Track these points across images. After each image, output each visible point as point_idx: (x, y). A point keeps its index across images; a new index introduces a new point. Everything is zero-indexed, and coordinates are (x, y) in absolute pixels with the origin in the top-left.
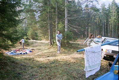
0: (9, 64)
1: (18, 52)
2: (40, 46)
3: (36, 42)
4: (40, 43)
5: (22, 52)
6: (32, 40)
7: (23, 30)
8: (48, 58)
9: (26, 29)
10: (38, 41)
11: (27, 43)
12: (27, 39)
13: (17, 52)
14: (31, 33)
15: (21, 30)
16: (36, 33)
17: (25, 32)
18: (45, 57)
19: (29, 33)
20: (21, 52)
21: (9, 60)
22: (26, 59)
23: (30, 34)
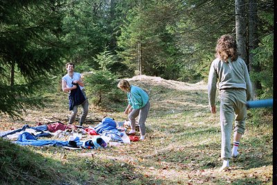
0: (10, 172)
1: (59, 137)
2: (187, 111)
3: (163, 90)
4: (188, 93)
5: (80, 136)
6: (140, 77)
7: (96, 14)
8: (208, 172)
9: (112, 12)
10: (180, 86)
11: (113, 91)
12: (117, 67)
13: (55, 134)
14: (141, 38)
15: (88, 15)
16: (167, 38)
17: (110, 31)
18: (195, 169)
19: (130, 36)
20: (75, 136)
21: (9, 158)
22: (91, 166)
23: (132, 41)
